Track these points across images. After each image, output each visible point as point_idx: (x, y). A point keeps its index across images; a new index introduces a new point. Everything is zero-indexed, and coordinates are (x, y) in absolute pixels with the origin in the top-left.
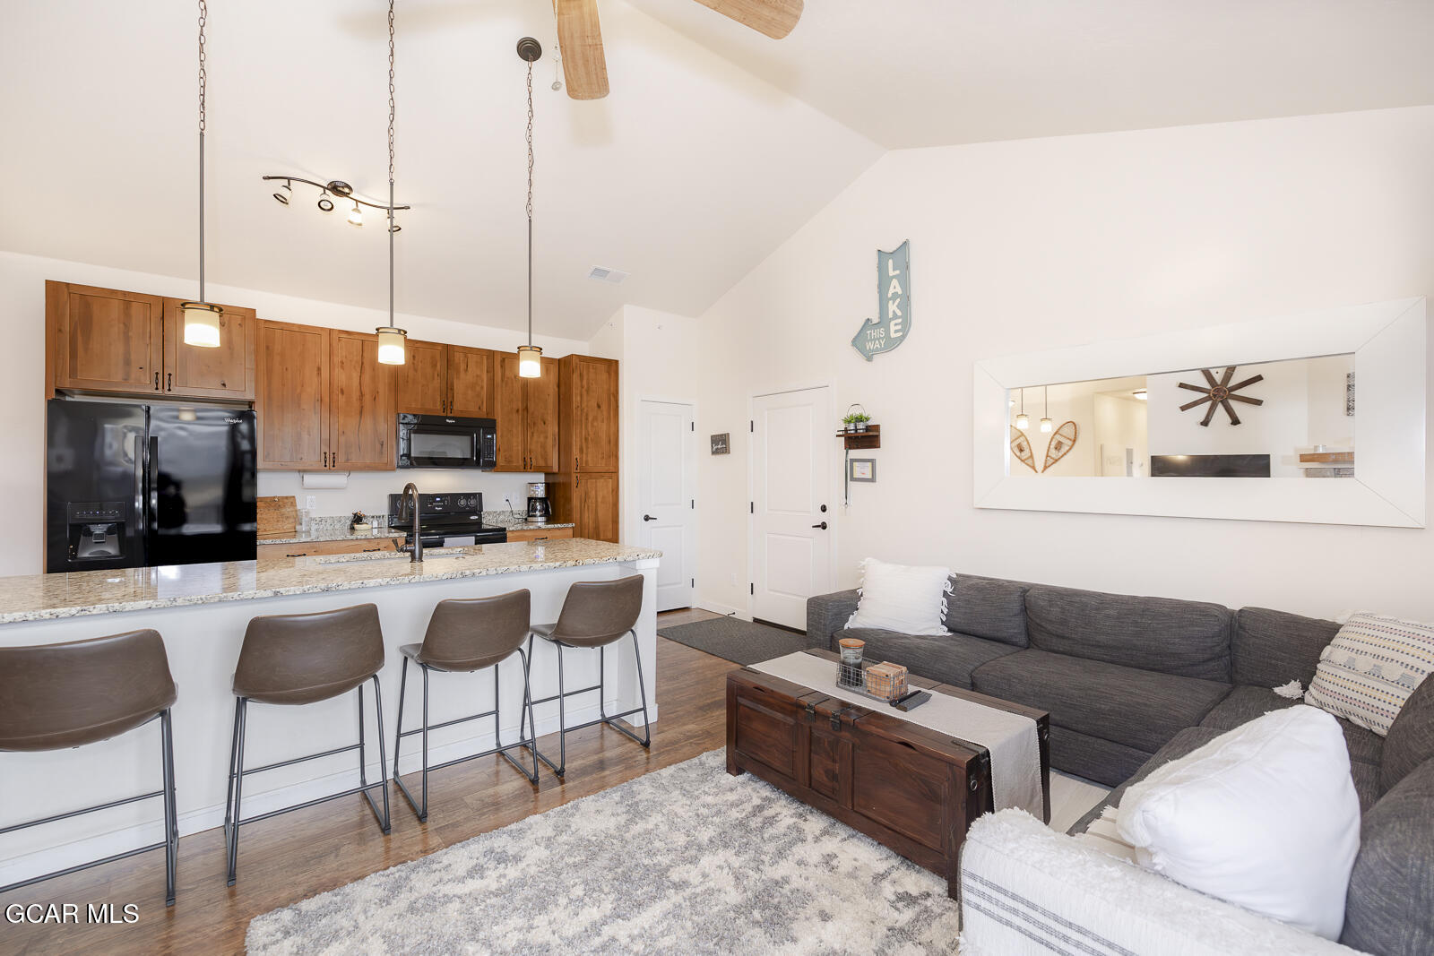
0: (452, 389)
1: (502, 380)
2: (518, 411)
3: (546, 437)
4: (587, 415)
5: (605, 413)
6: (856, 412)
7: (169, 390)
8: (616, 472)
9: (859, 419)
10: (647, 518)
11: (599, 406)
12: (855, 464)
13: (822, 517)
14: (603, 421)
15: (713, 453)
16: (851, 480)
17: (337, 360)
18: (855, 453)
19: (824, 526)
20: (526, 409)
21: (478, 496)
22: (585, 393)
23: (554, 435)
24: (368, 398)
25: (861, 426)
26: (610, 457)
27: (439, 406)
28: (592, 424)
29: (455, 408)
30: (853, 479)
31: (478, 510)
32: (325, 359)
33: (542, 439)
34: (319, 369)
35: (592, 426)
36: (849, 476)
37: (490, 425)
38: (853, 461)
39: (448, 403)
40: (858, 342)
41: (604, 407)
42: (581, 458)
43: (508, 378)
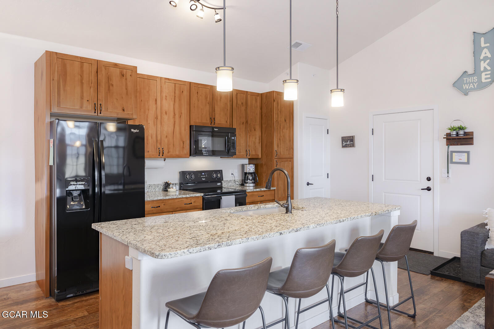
0: (214, 111)
1: (236, 106)
2: (243, 123)
3: (256, 138)
4: (280, 125)
5: (288, 124)
6: (457, 125)
7: (100, 113)
8: (292, 158)
9: (461, 128)
10: (308, 184)
11: (285, 121)
12: (454, 154)
13: (429, 184)
14: (287, 129)
15: (343, 147)
16: (451, 163)
17: (164, 95)
18: (453, 148)
19: (429, 189)
20: (247, 122)
21: (220, 172)
22: (279, 113)
23: (259, 137)
24: (177, 116)
25: (461, 132)
26: (290, 149)
27: (209, 121)
28: (282, 130)
29: (216, 122)
30: (452, 163)
31: (220, 180)
32: (159, 94)
33: (254, 139)
34: (156, 100)
35: (283, 132)
36: (449, 160)
37: (232, 132)
38: (452, 152)
39: (212, 120)
40: (458, 84)
41: (287, 121)
42: (278, 150)
43: (239, 104)
